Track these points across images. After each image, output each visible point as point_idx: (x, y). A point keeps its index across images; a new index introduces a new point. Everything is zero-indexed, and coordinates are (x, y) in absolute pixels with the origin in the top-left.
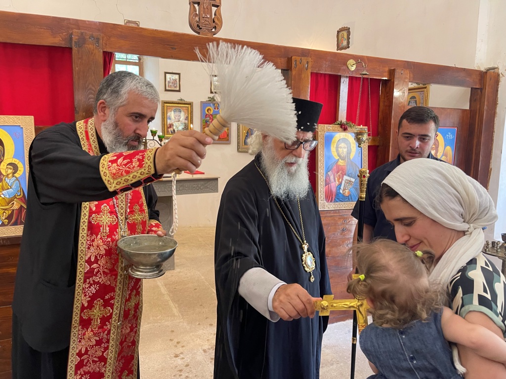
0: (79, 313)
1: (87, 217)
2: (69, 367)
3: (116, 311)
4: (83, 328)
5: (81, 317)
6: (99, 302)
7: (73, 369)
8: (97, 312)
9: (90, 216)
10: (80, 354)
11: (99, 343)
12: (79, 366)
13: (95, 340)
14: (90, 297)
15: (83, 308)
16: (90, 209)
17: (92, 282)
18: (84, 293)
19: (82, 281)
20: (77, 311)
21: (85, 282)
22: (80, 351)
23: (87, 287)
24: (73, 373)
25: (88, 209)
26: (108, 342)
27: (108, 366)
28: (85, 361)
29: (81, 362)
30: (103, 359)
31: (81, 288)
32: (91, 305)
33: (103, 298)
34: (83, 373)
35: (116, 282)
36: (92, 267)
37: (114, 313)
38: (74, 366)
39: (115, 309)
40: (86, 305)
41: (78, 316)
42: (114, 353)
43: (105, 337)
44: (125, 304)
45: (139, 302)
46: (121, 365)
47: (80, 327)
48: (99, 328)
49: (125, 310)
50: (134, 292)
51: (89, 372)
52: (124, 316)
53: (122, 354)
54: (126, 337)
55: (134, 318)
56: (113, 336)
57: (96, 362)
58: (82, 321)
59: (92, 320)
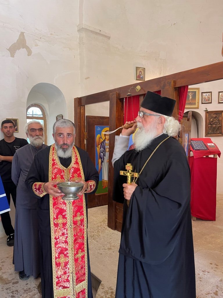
0: (53, 220)
3: (68, 221)
7: (54, 245)
9: (52, 180)
10: (56, 238)
11: (63, 234)
12: (56, 244)
13: (61, 233)
16: (52, 177)
17: (56, 208)
18: (54, 212)
21: (53, 207)
23: (54, 210)
26: (67, 234)
27: (69, 245)
28: (59, 242)
30: (66, 242)
31: (52, 210)
33: (62, 215)
34: (58, 247)
35: (66, 207)
36: (55, 201)
38: (54, 243)
41: (53, 222)
42: (70, 240)
43: (65, 231)
44: (73, 218)
45: (84, 218)
46: (77, 247)
47: (55, 227)
48: (62, 227)
49: (73, 221)
50: (79, 214)
51: (61, 247)
52: (74, 223)
53: (77, 241)
54: (77, 234)
55: (82, 226)
56: (69, 232)
57: (63, 243)
58: (54, 224)
59: (59, 224)
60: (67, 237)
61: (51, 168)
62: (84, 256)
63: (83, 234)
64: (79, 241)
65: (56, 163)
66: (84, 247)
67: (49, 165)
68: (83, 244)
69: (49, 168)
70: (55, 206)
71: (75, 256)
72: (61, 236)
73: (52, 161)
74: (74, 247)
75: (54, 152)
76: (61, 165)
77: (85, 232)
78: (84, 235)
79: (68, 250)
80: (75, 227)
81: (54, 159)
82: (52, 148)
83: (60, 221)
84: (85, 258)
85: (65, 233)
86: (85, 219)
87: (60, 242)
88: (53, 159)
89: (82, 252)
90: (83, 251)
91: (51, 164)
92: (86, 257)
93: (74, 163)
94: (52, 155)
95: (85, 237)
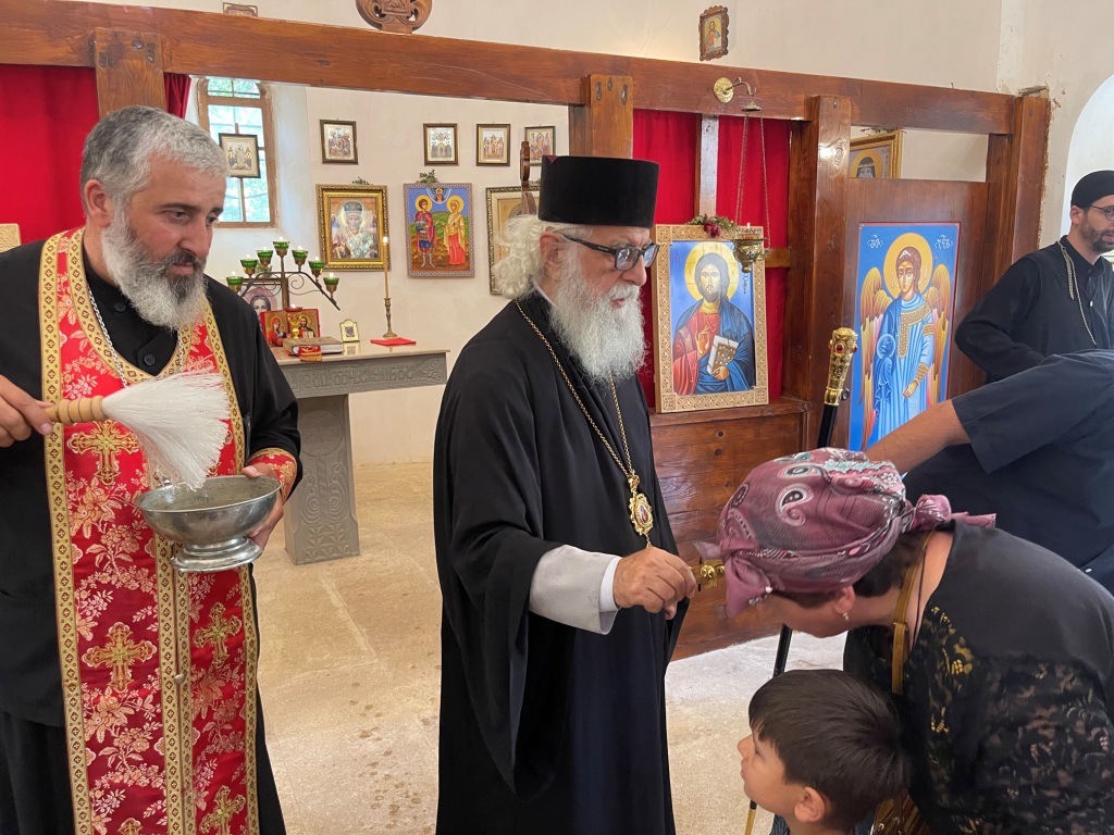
0: (75, 654)
1: (59, 440)
2: (73, 772)
3: (167, 650)
4: (91, 689)
5: (82, 664)
6: (118, 631)
7: (84, 776)
8: (120, 651)
9: (66, 438)
10: (93, 745)
11: (136, 720)
12: (96, 770)
13: (126, 715)
14: (95, 619)
15: (83, 646)
17: (94, 586)
18: (80, 611)
19: (70, 584)
20: (69, 651)
21: (77, 586)
22: (93, 737)
23: (84, 597)
24: (85, 784)
26: (159, 718)
27: (169, 774)
28: (111, 761)
29: (101, 760)
31: (71, 600)
32: (100, 639)
33: (128, 621)
34: (107, 785)
35: (155, 582)
36: (88, 551)
37: (163, 654)
38: (83, 770)
39: (162, 646)
40: (90, 637)
41: (75, 661)
42: (175, 746)
43: (149, 706)
44: (192, 634)
45: (242, 630)
46: (211, 774)
47: (85, 686)
48: (131, 688)
49: (193, 649)
50: (220, 608)
51: (122, 786)
52: (193, 661)
53: (209, 749)
54: (210, 712)
55: (233, 668)
56: (168, 707)
57: (138, 764)
58: (85, 673)
59: (111, 670)
60: (157, 734)
61: (57, 370)
62: (244, 812)
63: (238, 710)
64: (221, 744)
65: (82, 345)
66: (243, 774)
67: (45, 355)
68: (241, 758)
69: (45, 372)
71: (198, 821)
72: (122, 729)
73: (57, 331)
74: (194, 778)
75: (66, 284)
76: (116, 355)
77: (247, 697)
78: (244, 713)
79: (163, 798)
80: (201, 679)
81: (72, 322)
82: (55, 258)
85: (149, 716)
86: (247, 635)
87: (117, 760)
88: (65, 319)
89: (232, 796)
90: (238, 789)
91: (56, 348)
92: (253, 817)
94: (59, 299)
95: (248, 725)
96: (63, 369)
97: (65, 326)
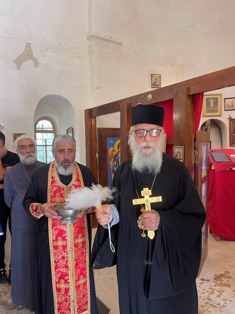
0: (52, 242)
1: (50, 199)
2: (52, 267)
3: (69, 243)
5: (53, 245)
7: (54, 269)
10: (55, 262)
11: (63, 258)
13: (61, 256)
14: (55, 235)
15: (54, 241)
16: (51, 196)
18: (53, 234)
19: (51, 228)
21: (52, 228)
22: (55, 260)
23: (54, 231)
25: (50, 196)
26: (67, 258)
27: (70, 270)
30: (66, 267)
31: (51, 231)
33: (62, 236)
35: (66, 228)
36: (54, 221)
38: (54, 267)
42: (71, 264)
43: (66, 255)
44: (74, 240)
45: (85, 240)
46: (79, 272)
47: (54, 249)
48: (62, 250)
49: (74, 243)
50: (80, 235)
51: (61, 272)
52: (74, 246)
53: (78, 266)
54: (78, 258)
55: (83, 249)
56: (69, 255)
57: (64, 267)
58: (54, 246)
59: (58, 246)
60: (67, 261)
61: (50, 186)
62: (86, 282)
63: (85, 258)
64: (81, 265)
65: (55, 181)
66: (86, 273)
67: (48, 183)
68: (85, 269)
69: (48, 186)
70: (55, 227)
71: (76, 282)
72: (61, 259)
73: (51, 178)
74: (75, 272)
75: (53, 170)
76: (61, 182)
77: (87, 256)
79: (69, 276)
80: (76, 250)
81: (54, 177)
82: (52, 165)
83: (60, 243)
84: (88, 285)
85: (66, 257)
86: (87, 241)
87: (60, 266)
88: (52, 176)
89: (84, 278)
90: (85, 276)
91: (51, 182)
92: (88, 283)
93: (75, 181)
94: (52, 173)
95: (87, 262)
96: (51, 186)
97: (52, 178)
